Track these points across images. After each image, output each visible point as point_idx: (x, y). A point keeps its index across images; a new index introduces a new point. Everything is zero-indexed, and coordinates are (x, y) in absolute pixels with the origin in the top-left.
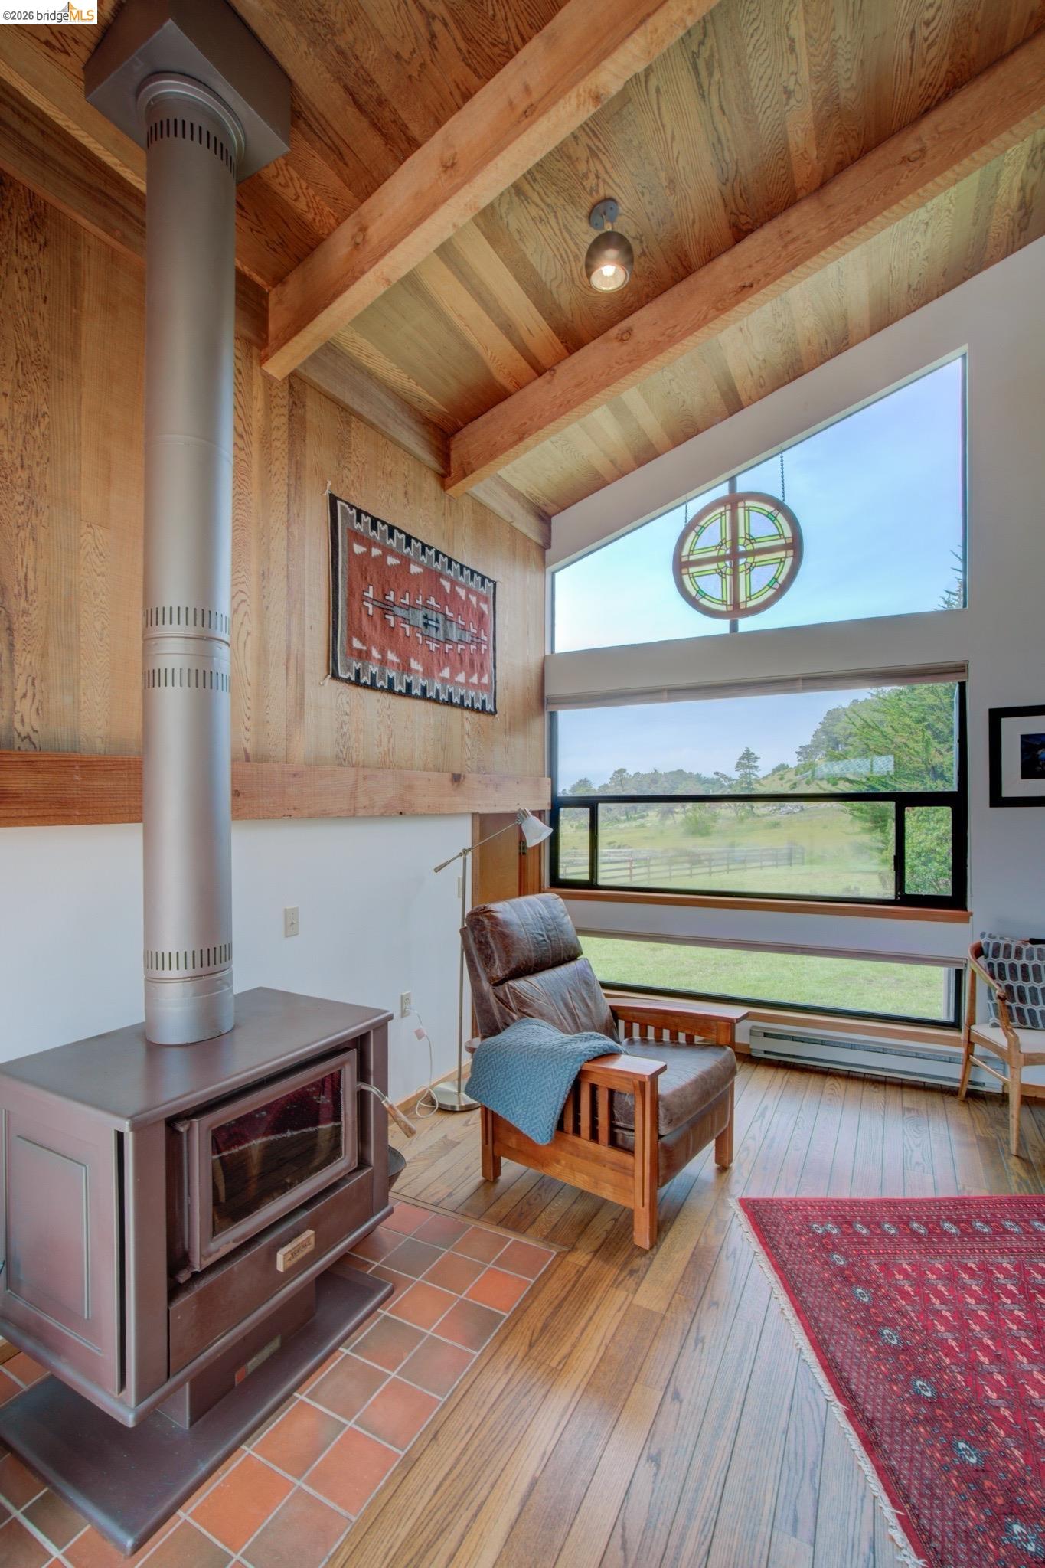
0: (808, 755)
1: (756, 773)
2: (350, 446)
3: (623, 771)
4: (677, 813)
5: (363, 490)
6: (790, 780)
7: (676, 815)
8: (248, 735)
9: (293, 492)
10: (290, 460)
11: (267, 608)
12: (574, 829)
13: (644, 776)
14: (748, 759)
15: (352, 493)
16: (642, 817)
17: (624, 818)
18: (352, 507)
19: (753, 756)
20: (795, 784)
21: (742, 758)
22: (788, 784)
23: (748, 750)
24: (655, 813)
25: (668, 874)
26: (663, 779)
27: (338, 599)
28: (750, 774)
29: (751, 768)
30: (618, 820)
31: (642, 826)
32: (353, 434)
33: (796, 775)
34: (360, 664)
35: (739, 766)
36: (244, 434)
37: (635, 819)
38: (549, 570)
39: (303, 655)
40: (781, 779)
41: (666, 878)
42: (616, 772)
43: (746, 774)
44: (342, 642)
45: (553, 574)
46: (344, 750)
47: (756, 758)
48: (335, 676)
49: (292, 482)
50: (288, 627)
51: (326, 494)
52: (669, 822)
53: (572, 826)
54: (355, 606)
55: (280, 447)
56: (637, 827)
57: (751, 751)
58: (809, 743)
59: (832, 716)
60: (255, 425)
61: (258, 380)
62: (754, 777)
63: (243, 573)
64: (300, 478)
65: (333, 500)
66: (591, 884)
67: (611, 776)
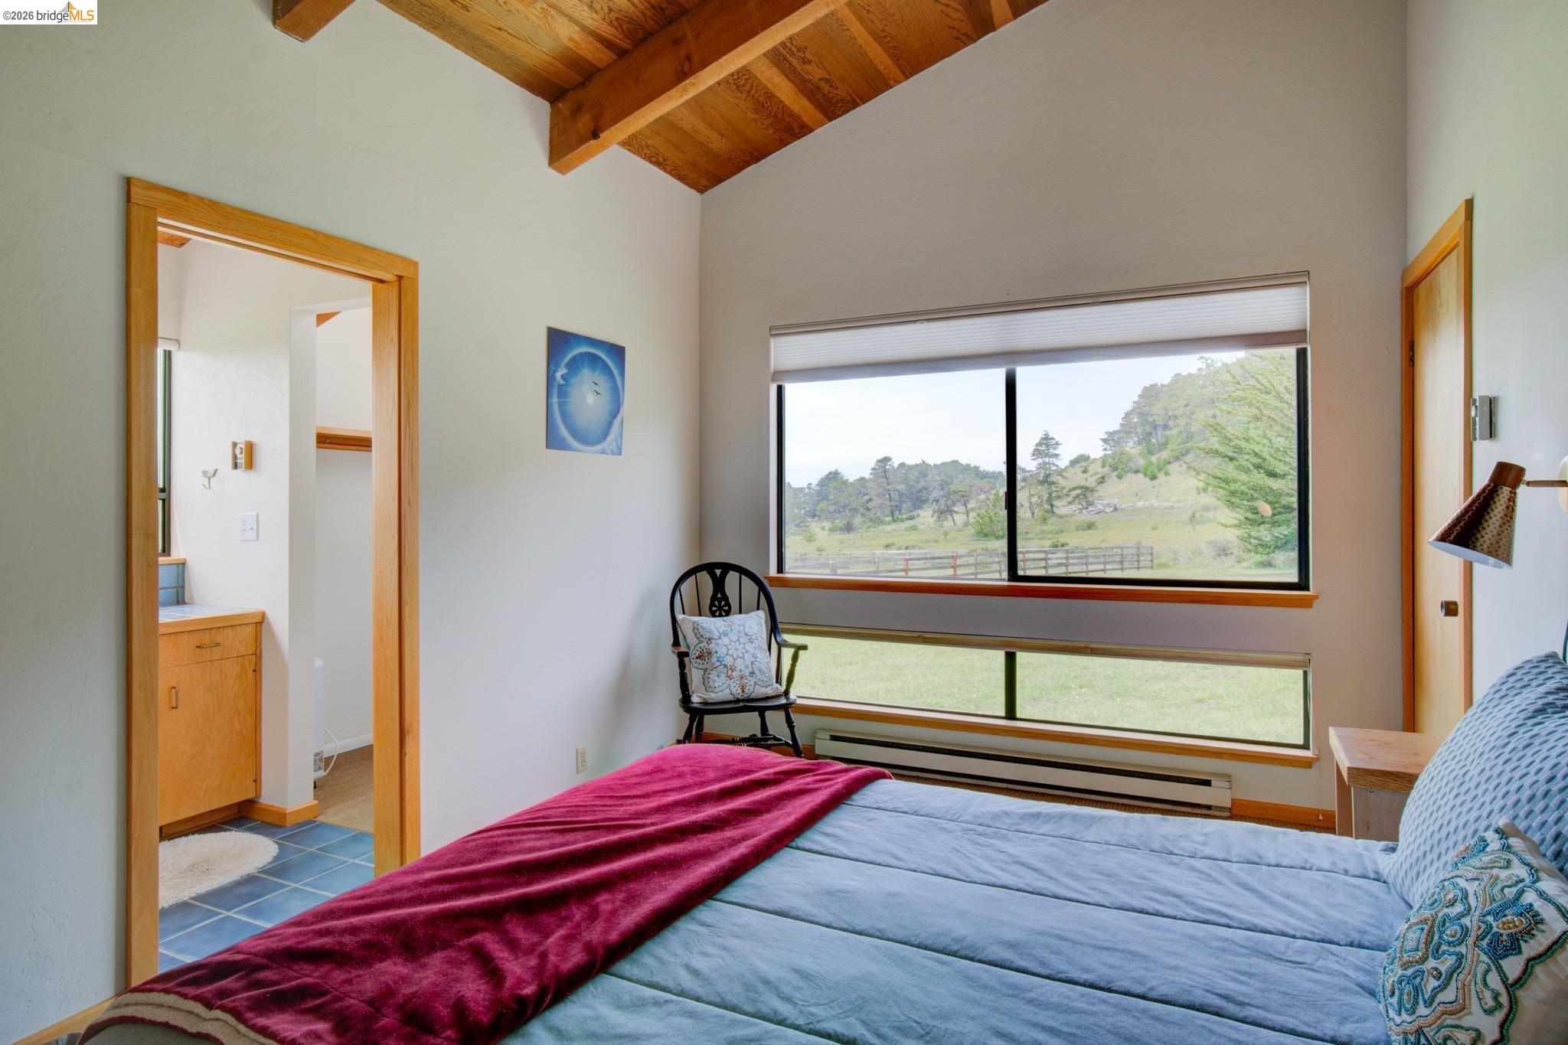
0: (1117, 443)
3: (887, 460)
4: (957, 513)
6: (1097, 473)
7: (955, 515)
12: (827, 532)
13: (911, 467)
14: (1047, 445)
17: (889, 519)
19: (1053, 442)
20: (1103, 478)
21: (1040, 444)
22: (1095, 478)
23: (1047, 435)
24: (931, 512)
26: (935, 471)
28: (1049, 463)
30: (882, 522)
31: (914, 528)
33: (1103, 467)
37: (902, 520)
40: (1085, 472)
43: (1045, 463)
47: (1057, 444)
52: (948, 524)
53: (823, 529)
56: (906, 529)
58: (1117, 427)
59: (1151, 393)
62: (1054, 468)
67: (873, 466)
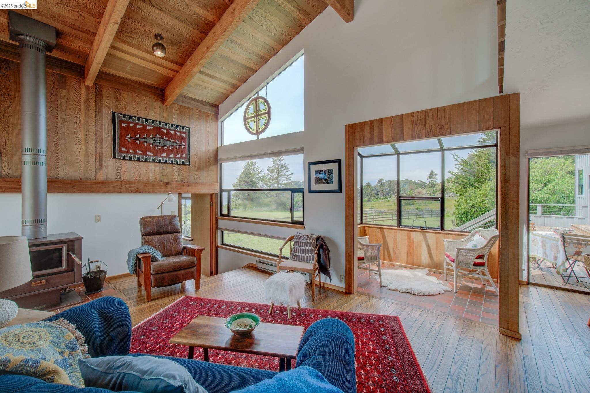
1: (436, 180)
2: (121, 99)
5: (127, 109)
8: (81, 173)
9: (97, 113)
10: (96, 106)
11: (88, 143)
15: (122, 110)
16: (390, 198)
18: (121, 114)
25: (382, 219)
27: (115, 139)
29: (434, 178)
32: (122, 95)
34: (125, 155)
35: (429, 177)
36: (78, 101)
38: (220, 121)
39: (102, 153)
41: (381, 220)
42: (379, 180)
44: (117, 149)
45: (222, 122)
46: (119, 177)
48: (114, 157)
49: (97, 110)
50: (96, 147)
51: (111, 112)
54: (123, 140)
55: (92, 103)
57: (434, 172)
60: (82, 99)
61: (83, 87)
63: (79, 135)
64: (100, 109)
65: (113, 114)
66: (228, 215)
